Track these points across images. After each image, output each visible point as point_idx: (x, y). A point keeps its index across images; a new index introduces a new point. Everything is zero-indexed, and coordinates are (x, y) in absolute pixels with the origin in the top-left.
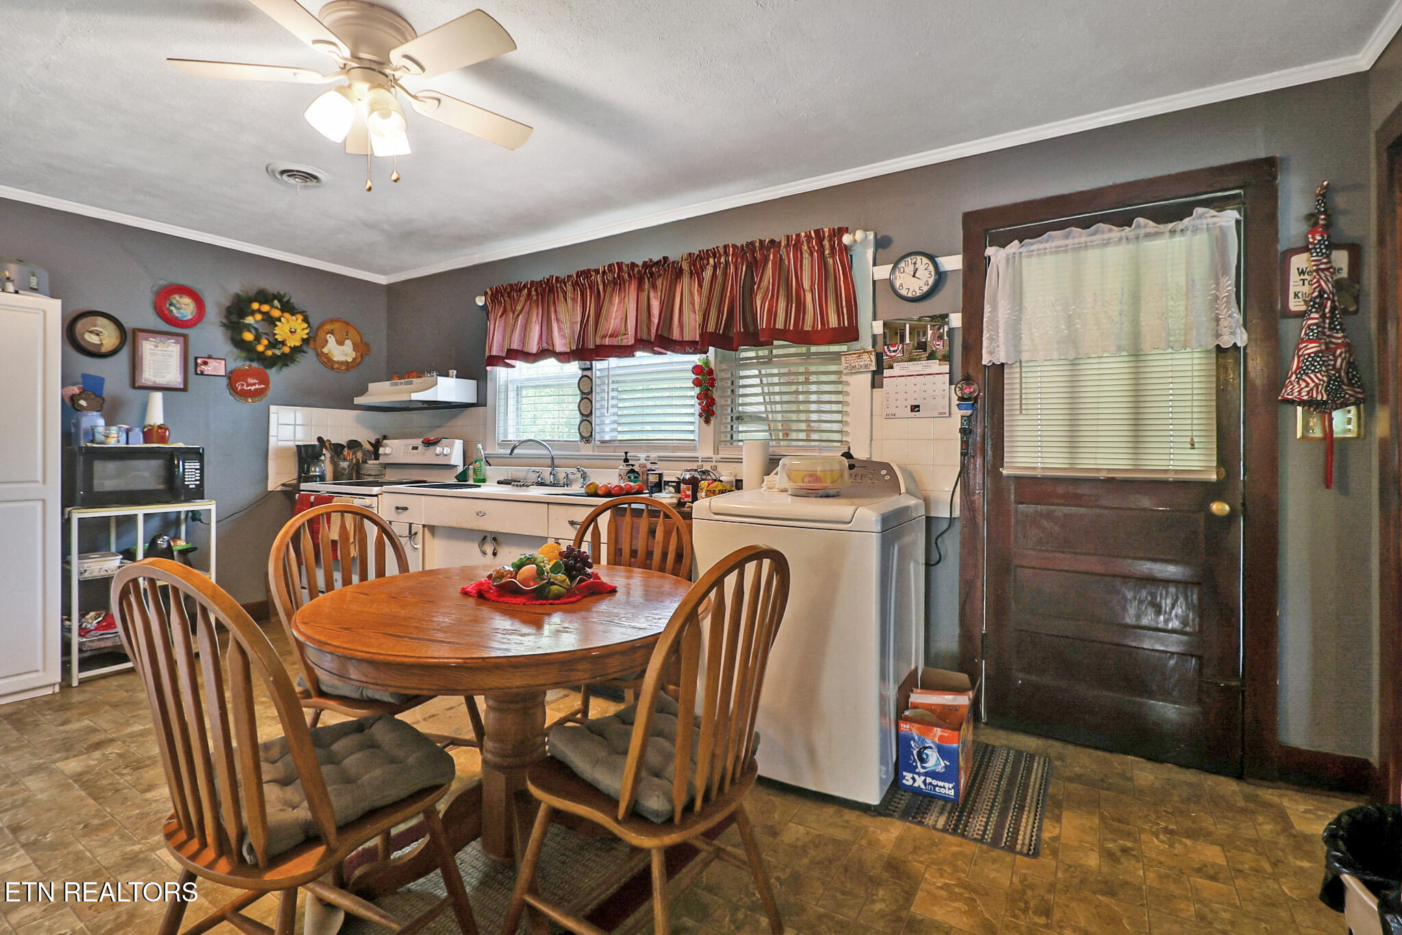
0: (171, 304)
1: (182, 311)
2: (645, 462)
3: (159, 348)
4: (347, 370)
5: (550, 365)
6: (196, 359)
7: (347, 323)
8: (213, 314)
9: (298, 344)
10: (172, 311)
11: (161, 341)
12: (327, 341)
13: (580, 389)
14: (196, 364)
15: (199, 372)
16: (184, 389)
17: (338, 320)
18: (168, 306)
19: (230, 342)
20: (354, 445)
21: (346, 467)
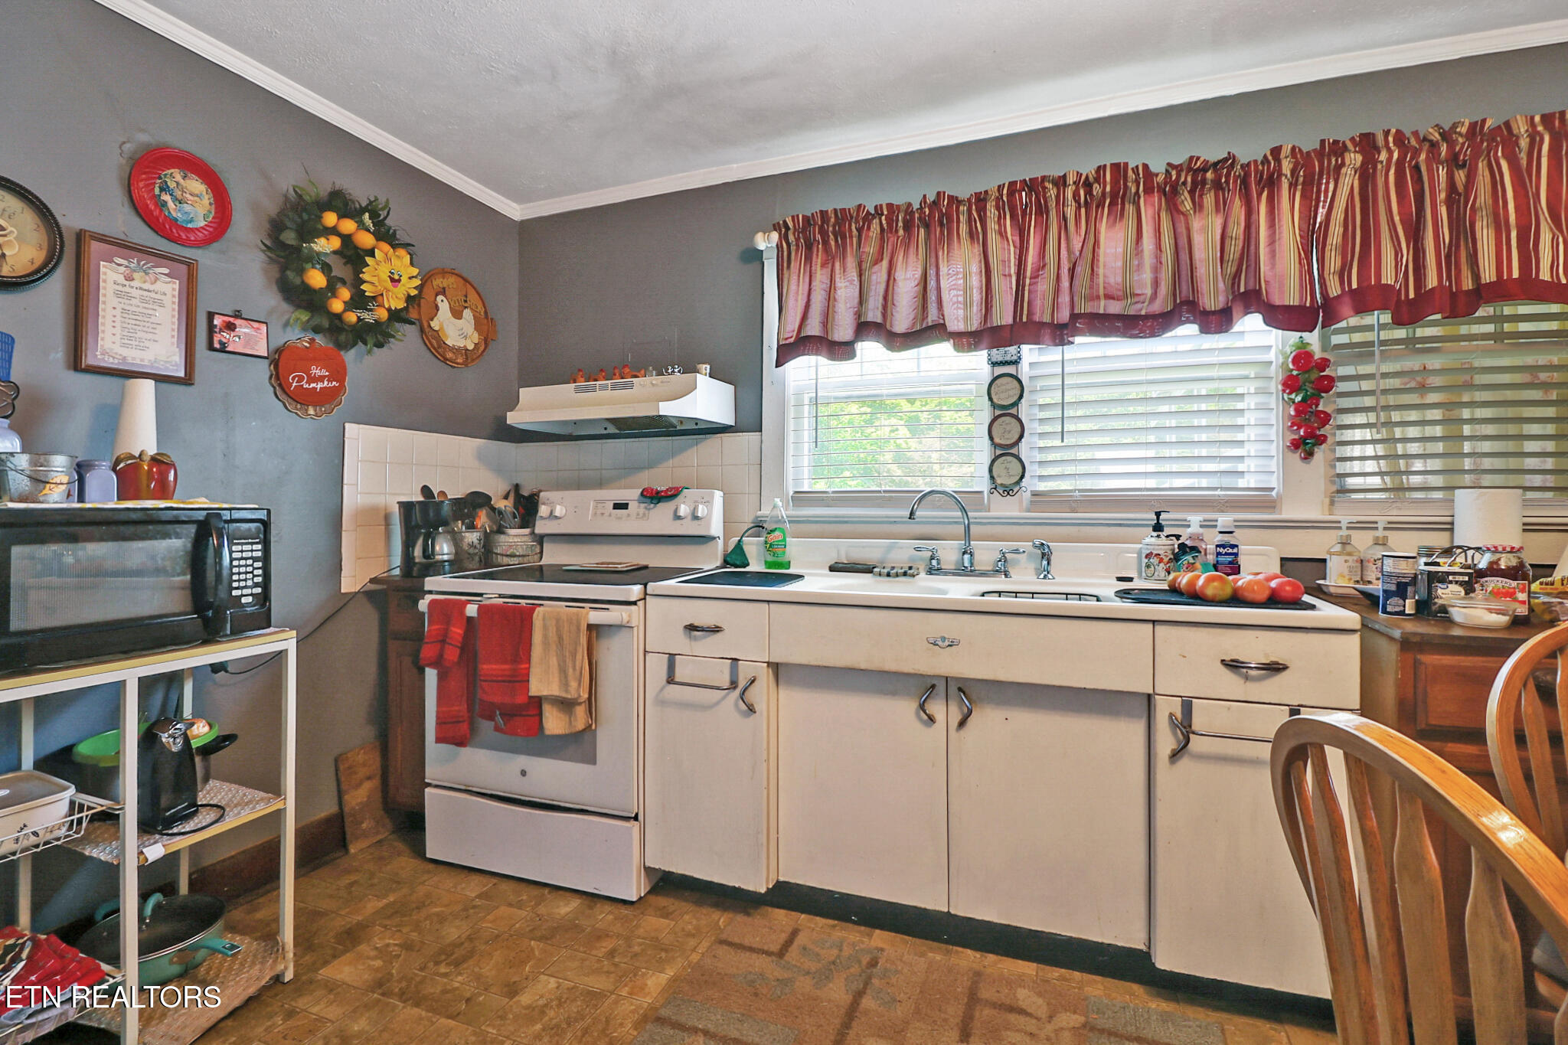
0: (164, 188)
1: (187, 208)
2: (1201, 530)
3: (134, 284)
4: (466, 364)
5: (939, 356)
6: (211, 316)
7: (465, 280)
8: (245, 227)
9: (401, 305)
10: (165, 203)
11: (140, 268)
12: (437, 308)
13: (990, 399)
14: (211, 329)
15: (217, 345)
16: (187, 380)
17: (453, 273)
18: (157, 191)
19: (275, 288)
20: (478, 501)
21: (476, 542)
